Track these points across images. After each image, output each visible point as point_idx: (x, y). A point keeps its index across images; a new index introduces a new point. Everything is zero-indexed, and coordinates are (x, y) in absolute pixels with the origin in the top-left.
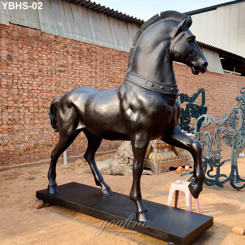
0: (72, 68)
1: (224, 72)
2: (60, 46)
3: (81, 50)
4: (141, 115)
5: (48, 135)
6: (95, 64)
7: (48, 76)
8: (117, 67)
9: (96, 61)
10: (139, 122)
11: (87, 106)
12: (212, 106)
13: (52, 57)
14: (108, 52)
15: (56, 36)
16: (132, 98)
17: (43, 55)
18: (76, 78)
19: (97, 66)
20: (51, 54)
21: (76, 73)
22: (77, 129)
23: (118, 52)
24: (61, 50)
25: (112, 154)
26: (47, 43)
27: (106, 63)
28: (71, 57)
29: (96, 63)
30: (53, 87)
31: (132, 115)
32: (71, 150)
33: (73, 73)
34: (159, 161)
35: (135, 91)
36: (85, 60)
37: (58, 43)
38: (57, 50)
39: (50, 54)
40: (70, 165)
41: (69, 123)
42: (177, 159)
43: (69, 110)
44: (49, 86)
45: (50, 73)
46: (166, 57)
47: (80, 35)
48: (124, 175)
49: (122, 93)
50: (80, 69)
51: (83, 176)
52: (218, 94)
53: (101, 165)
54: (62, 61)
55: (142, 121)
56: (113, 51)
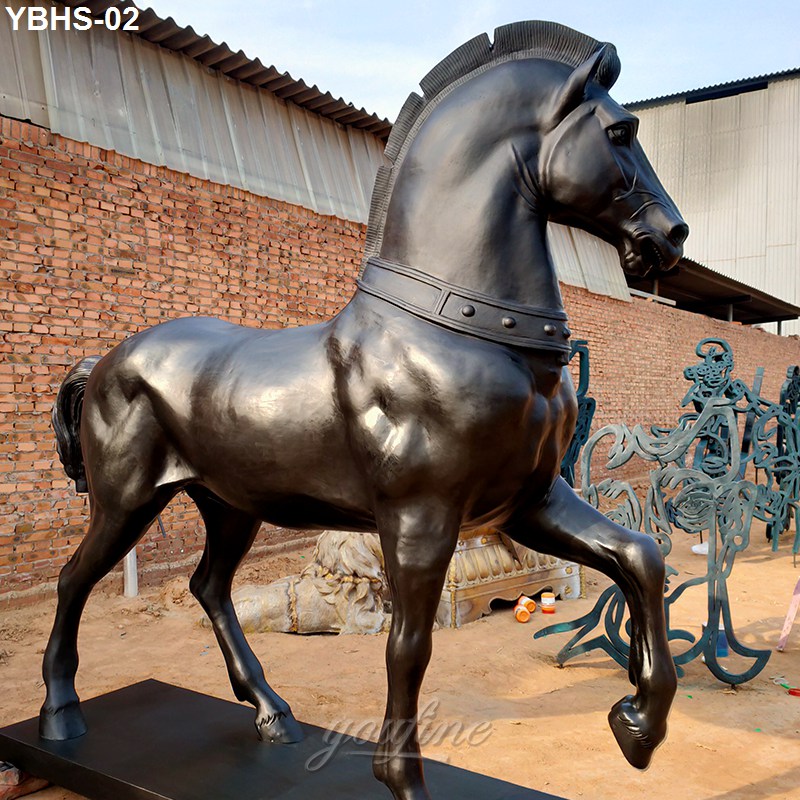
0: (162, 261)
1: (632, 295)
2: (120, 186)
3: (192, 203)
4: (425, 431)
5: (67, 495)
6: (240, 253)
7: (71, 286)
8: (316, 267)
9: (246, 245)
10: (415, 461)
11: (201, 392)
12: (600, 396)
13: (89, 222)
14: (284, 216)
15: (104, 153)
16: (386, 364)
17: (57, 214)
18: (176, 298)
19: (249, 258)
20: (85, 211)
21: (177, 279)
22: (159, 484)
23: (319, 219)
24: (121, 201)
25: (296, 552)
26: (73, 172)
27: (278, 252)
28: (156, 225)
29: (245, 249)
30: (91, 326)
31: (386, 431)
32: (152, 544)
33: (163, 279)
34: (457, 582)
35: (396, 336)
36: (206, 240)
37: (111, 177)
38: (109, 199)
39: (80, 211)
40: (150, 598)
41: (129, 461)
42: (514, 573)
43: (128, 408)
44: (76, 322)
45: (79, 277)
46: (522, 201)
47: (192, 156)
48: (337, 634)
49: (345, 343)
50: (189, 265)
51: (192, 642)
52: (614, 359)
53: (258, 600)
54: (126, 237)
55: (427, 456)
56: (300, 213)
